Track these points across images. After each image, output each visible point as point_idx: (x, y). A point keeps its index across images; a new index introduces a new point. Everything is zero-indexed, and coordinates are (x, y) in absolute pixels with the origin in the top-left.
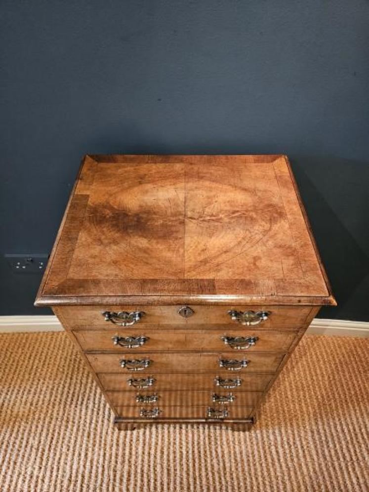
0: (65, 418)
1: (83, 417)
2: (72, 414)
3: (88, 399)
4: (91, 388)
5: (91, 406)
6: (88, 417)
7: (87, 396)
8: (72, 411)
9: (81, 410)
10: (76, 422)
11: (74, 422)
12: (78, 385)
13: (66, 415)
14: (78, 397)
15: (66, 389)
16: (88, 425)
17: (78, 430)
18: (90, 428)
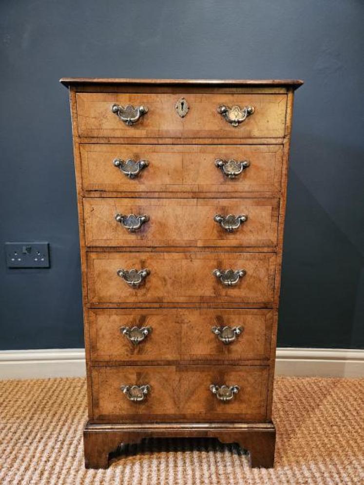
0: (12, 456)
1: (38, 455)
2: (23, 452)
3: (49, 438)
4: (55, 427)
5: (50, 444)
6: (45, 455)
7: (48, 433)
8: (24, 448)
9: (36, 449)
10: (27, 459)
11: (23, 461)
12: (39, 424)
13: (14, 453)
14: (36, 435)
15: (22, 427)
16: (42, 463)
17: (27, 469)
18: (44, 466)
